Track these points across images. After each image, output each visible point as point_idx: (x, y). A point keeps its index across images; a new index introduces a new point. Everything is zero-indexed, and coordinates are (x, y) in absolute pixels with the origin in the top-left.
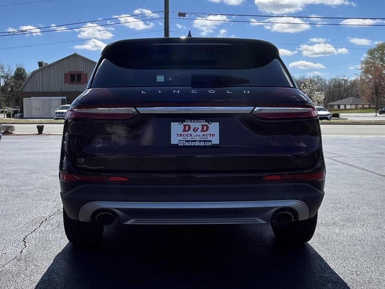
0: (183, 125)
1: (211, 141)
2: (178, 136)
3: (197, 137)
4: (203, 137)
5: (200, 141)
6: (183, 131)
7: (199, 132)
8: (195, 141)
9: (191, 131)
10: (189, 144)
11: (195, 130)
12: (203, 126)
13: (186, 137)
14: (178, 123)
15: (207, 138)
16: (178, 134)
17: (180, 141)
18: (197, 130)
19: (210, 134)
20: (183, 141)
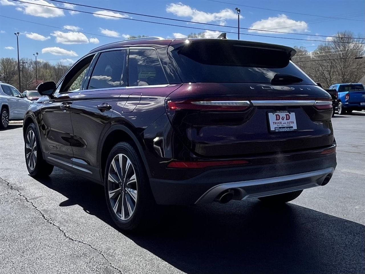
0: (276, 115)
1: (292, 127)
2: (274, 124)
3: (285, 125)
4: (288, 124)
5: (287, 127)
6: (276, 120)
7: (285, 121)
8: (284, 128)
9: (281, 120)
10: (281, 130)
11: (283, 119)
12: (286, 115)
13: (278, 124)
14: (272, 113)
15: (290, 125)
16: (274, 122)
17: (276, 128)
18: (284, 119)
19: (291, 122)
20: (278, 127)
